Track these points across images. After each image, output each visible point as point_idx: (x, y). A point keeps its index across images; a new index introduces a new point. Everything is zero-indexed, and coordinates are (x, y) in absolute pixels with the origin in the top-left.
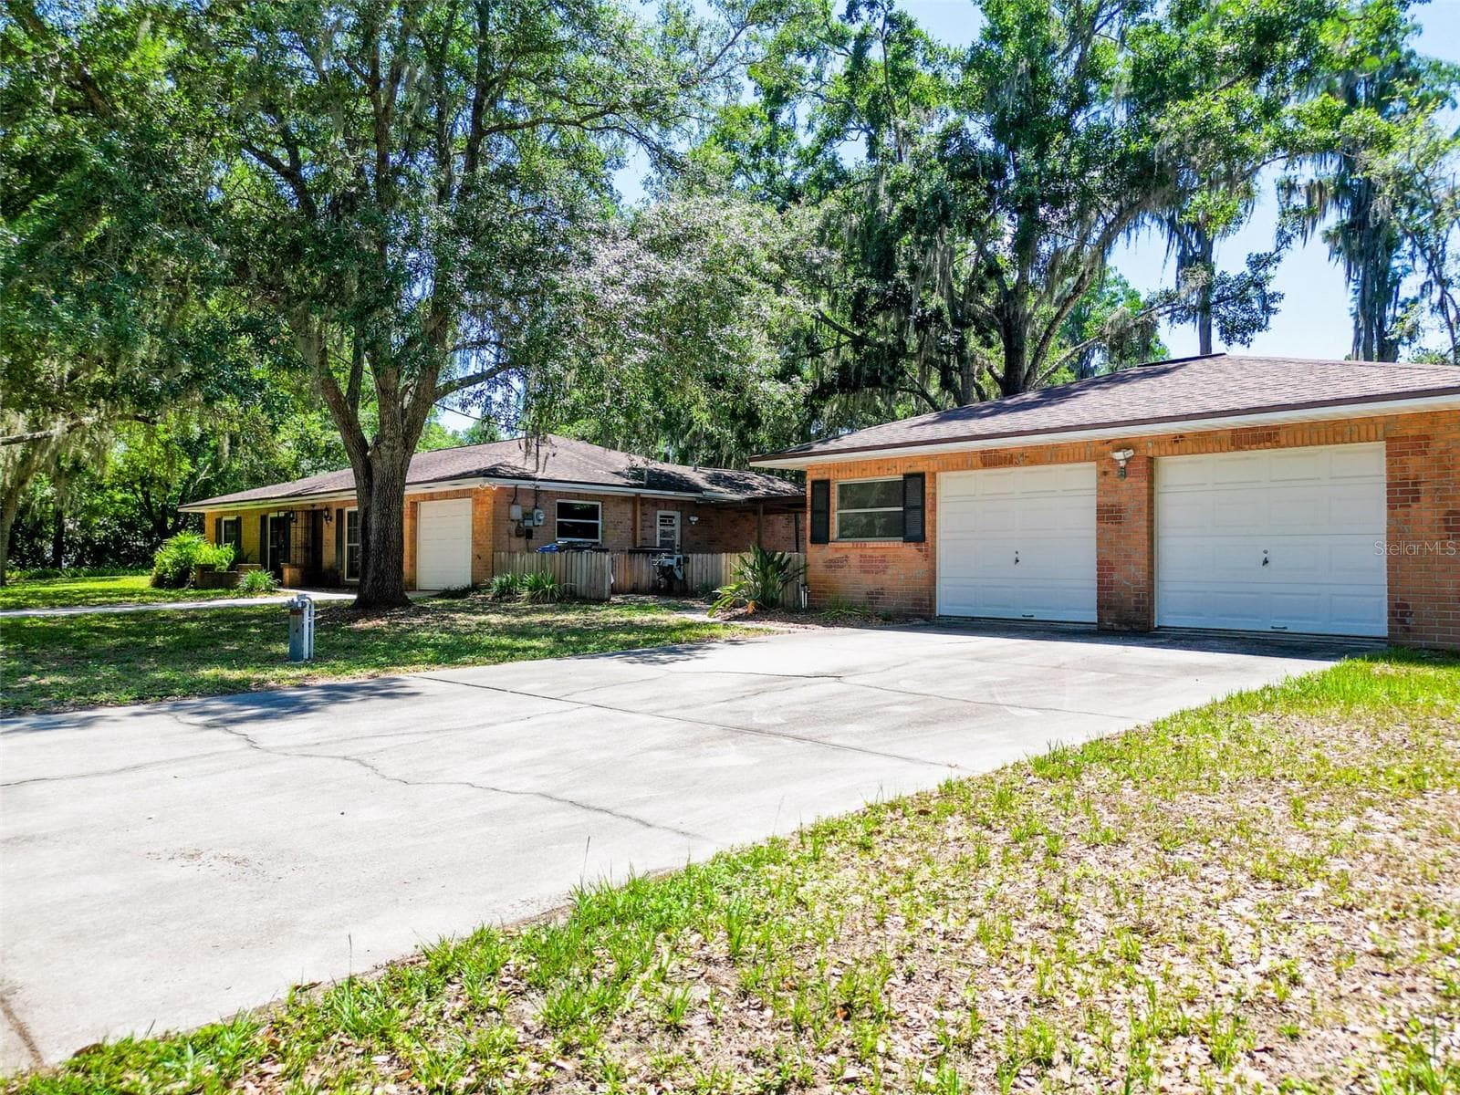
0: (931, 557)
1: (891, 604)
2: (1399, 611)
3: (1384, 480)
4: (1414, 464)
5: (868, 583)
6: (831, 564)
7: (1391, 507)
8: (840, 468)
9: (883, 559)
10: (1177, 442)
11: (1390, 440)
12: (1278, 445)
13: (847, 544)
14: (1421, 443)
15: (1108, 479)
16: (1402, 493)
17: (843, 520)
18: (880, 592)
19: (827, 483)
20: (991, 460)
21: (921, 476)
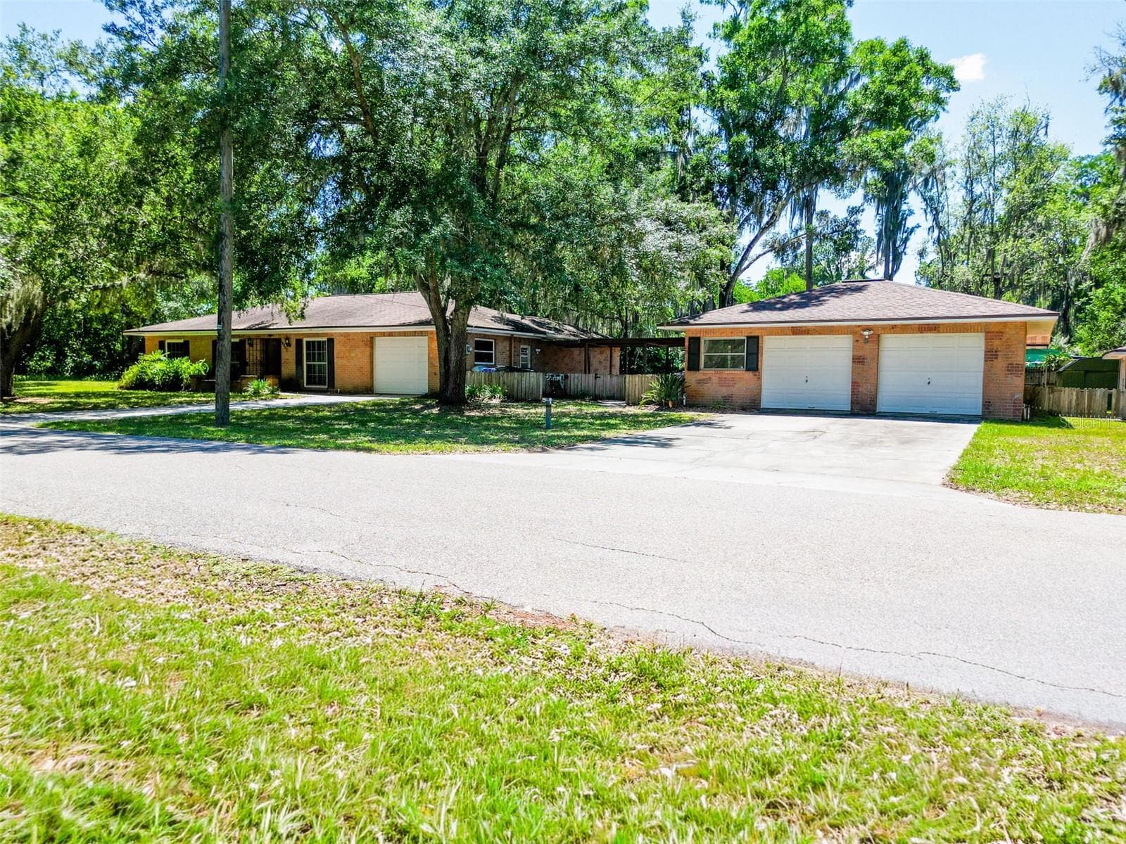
0: (759, 378)
1: (738, 401)
2: (987, 404)
3: (983, 349)
4: (996, 342)
5: (724, 391)
6: (700, 382)
7: (986, 361)
8: (707, 331)
9: (733, 379)
10: (893, 329)
11: (987, 332)
12: (939, 332)
13: (711, 372)
14: (999, 334)
15: (858, 344)
16: (991, 355)
17: (709, 358)
18: (731, 396)
19: (698, 339)
20: (796, 331)
21: (757, 338)
